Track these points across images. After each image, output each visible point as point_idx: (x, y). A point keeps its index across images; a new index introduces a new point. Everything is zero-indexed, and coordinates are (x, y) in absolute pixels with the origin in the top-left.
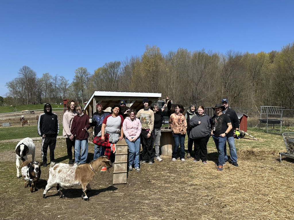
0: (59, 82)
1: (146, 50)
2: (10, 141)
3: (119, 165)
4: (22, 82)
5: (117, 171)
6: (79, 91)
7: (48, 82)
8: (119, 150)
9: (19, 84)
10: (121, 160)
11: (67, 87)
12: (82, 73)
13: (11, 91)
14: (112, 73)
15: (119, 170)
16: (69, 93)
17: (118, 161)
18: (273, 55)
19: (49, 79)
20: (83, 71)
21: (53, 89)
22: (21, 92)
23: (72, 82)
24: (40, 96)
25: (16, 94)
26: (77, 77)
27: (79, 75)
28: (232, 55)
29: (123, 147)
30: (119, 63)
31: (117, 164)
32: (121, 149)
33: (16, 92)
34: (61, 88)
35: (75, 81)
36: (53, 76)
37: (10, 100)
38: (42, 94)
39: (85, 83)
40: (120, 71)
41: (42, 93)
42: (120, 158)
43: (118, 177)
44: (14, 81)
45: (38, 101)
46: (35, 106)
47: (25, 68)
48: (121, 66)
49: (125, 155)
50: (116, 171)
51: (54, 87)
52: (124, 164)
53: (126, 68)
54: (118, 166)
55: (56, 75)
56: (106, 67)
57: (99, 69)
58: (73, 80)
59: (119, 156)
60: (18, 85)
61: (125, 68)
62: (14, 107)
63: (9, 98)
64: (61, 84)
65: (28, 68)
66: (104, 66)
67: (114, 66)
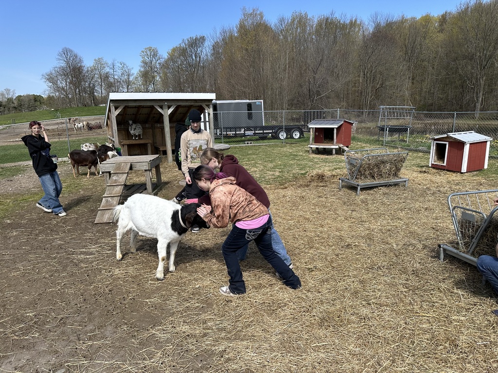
0: (118, 71)
1: (243, 17)
2: (16, 164)
3: (109, 199)
4: (64, 73)
5: (105, 207)
6: (150, 84)
7: (103, 72)
8: (114, 179)
9: (61, 75)
10: (114, 192)
11: (131, 79)
12: (152, 57)
13: (50, 87)
14: (193, 55)
15: (107, 206)
16: (135, 87)
17: (110, 194)
18: (443, 19)
19: (104, 67)
20: (152, 53)
21: (111, 83)
22: (65, 88)
23: (138, 70)
24: (93, 93)
25: (58, 91)
26: (145, 63)
27: (147, 60)
28: (379, 22)
29: (120, 175)
30: (203, 39)
31: (107, 198)
32: (117, 178)
33: (58, 89)
34: (123, 81)
35: (142, 69)
36: (110, 62)
37: (50, 101)
38: (96, 90)
39: (156, 71)
40: (206, 51)
41: (96, 88)
42: (113, 190)
43: (103, 215)
44: (53, 72)
45: (91, 102)
46: (86, 108)
47: (66, 52)
48: (206, 43)
49: (120, 187)
50: (102, 207)
51: (112, 80)
52: (116, 198)
53: (215, 47)
54: (107, 201)
55: (114, 61)
56: (183, 45)
57: (174, 50)
58: (139, 68)
59: (113, 187)
60: (59, 77)
61: (213, 46)
62: (56, 110)
63: (50, 98)
64: (122, 74)
65: (71, 51)
66: (180, 44)
67: (196, 43)
